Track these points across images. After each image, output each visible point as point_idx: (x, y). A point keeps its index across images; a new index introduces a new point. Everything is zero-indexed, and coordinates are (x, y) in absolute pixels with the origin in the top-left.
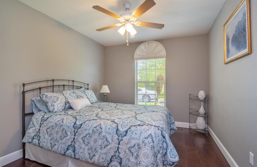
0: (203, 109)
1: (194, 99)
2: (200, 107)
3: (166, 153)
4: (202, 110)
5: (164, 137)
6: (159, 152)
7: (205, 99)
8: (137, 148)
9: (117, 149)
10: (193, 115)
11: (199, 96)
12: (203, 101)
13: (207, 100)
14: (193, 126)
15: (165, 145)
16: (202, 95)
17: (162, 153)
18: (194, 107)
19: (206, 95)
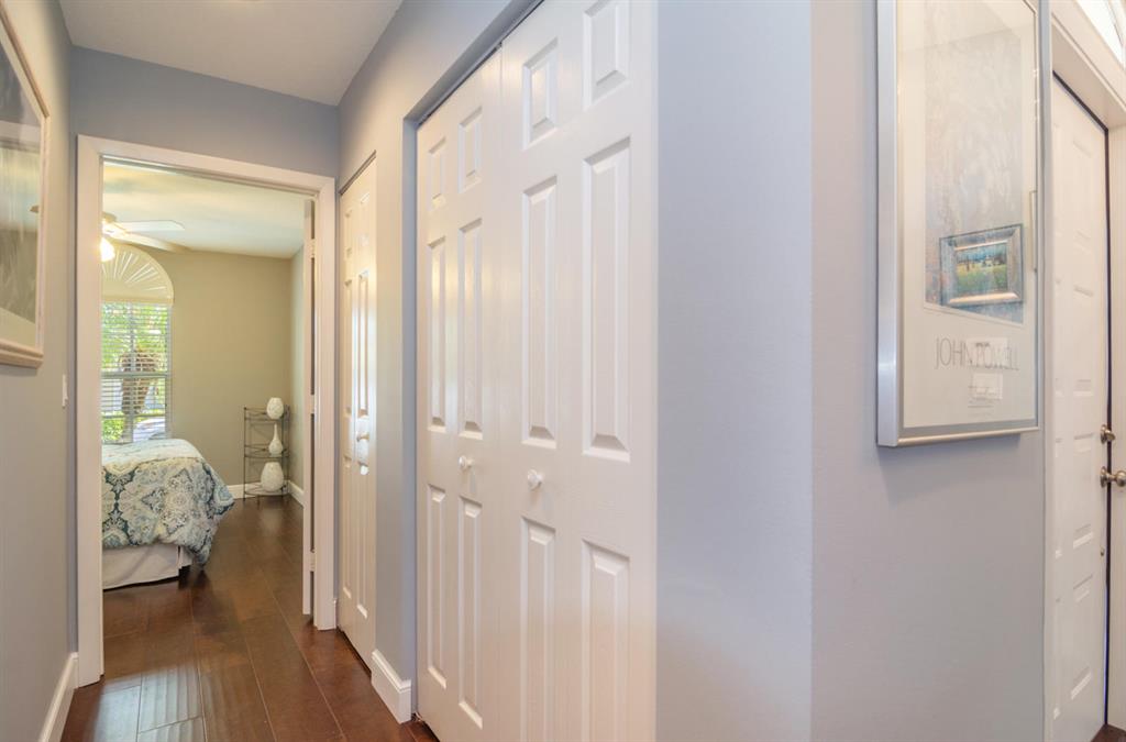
0: (279, 442)
1: (255, 418)
2: (271, 439)
3: (212, 498)
4: (275, 446)
5: (208, 472)
6: (200, 496)
7: (283, 417)
8: (158, 495)
9: (113, 507)
10: (254, 459)
11: (268, 411)
12: (277, 420)
13: (286, 420)
14: (253, 489)
15: (210, 484)
16: (274, 407)
17: (206, 497)
18: (257, 439)
19: (285, 406)
